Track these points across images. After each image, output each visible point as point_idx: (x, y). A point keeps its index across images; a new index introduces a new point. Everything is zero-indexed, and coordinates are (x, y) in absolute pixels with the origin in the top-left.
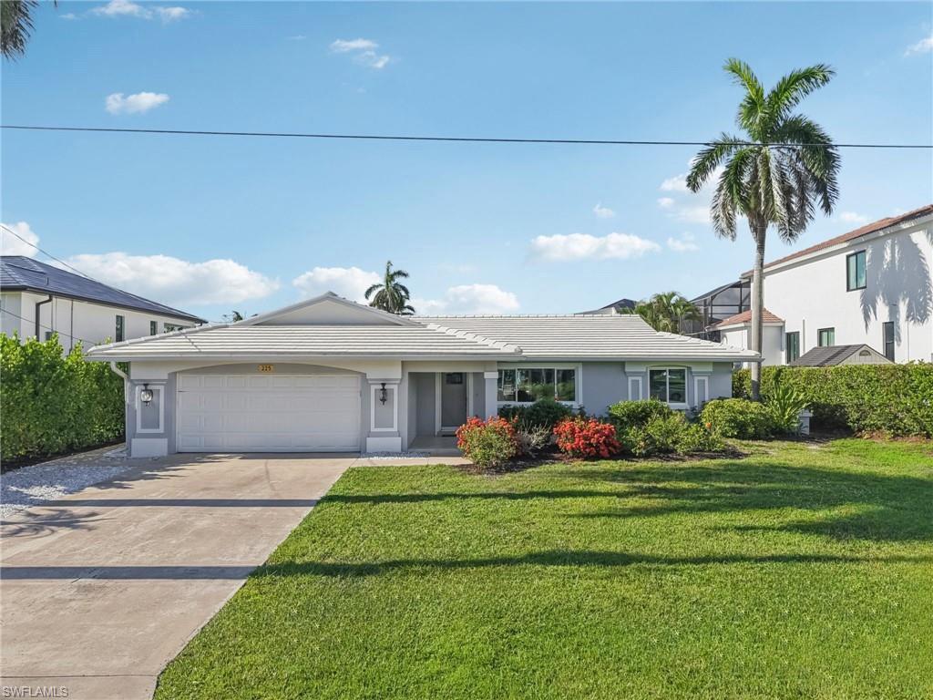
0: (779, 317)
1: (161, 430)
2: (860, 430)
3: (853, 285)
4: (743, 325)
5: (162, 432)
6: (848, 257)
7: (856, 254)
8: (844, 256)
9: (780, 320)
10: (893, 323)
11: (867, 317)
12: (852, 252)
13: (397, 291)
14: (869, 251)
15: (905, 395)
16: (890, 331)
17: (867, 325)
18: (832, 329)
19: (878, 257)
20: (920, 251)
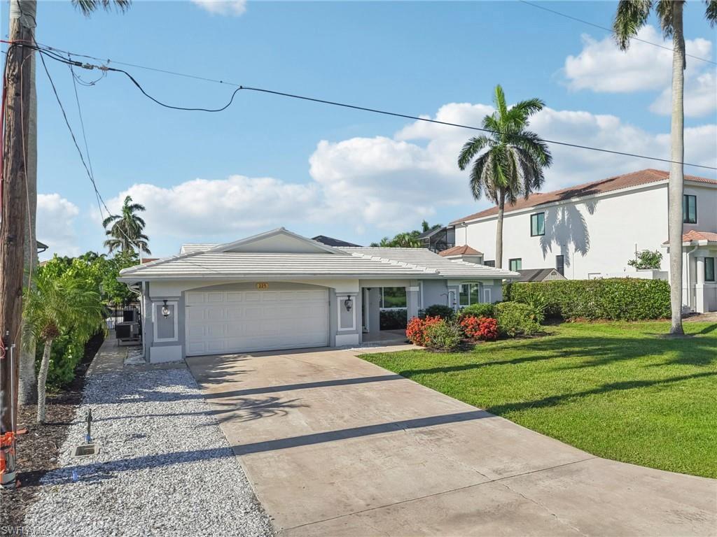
0: (479, 251)
1: (176, 339)
2: (568, 318)
3: (535, 232)
4: (461, 256)
5: (177, 340)
6: (532, 216)
7: (537, 214)
8: (529, 215)
9: (480, 253)
10: (563, 256)
11: (545, 250)
12: (534, 213)
13: (134, 221)
14: (547, 213)
15: (601, 297)
16: (561, 261)
17: (544, 256)
18: (520, 259)
19: (553, 217)
20: (581, 215)
